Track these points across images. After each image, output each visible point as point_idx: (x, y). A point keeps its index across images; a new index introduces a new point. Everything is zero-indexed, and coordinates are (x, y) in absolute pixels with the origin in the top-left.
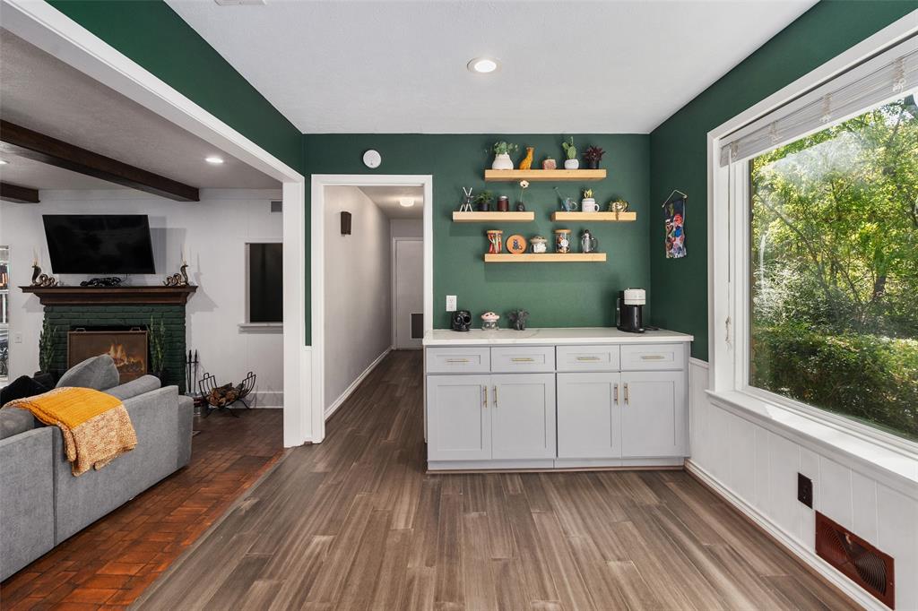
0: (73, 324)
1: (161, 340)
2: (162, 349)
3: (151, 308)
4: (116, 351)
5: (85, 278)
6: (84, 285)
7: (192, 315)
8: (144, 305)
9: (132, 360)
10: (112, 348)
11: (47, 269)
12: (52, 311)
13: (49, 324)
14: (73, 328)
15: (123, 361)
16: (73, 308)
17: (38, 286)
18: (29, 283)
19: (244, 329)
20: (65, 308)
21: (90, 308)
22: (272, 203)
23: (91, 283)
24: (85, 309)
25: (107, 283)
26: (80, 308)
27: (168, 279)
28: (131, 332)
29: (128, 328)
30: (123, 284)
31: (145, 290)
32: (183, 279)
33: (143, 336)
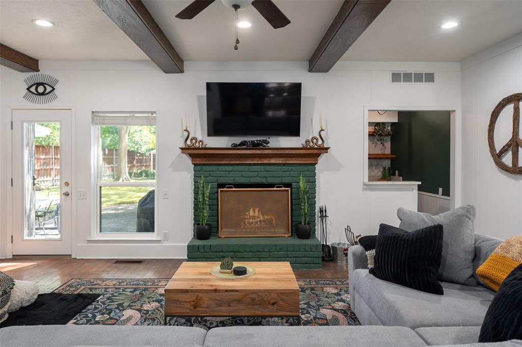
0: (221, 182)
3: (290, 168)
4: (254, 211)
5: (238, 140)
6: (235, 147)
7: (321, 175)
9: (266, 217)
10: (251, 209)
12: (200, 170)
15: (259, 217)
16: (221, 168)
17: (188, 148)
18: (182, 145)
19: (367, 187)
20: (214, 168)
21: (235, 168)
22: (393, 74)
24: (230, 168)
25: (255, 145)
26: (226, 168)
27: (307, 141)
28: (275, 189)
29: (272, 186)
30: (271, 145)
31: (287, 152)
32: (320, 142)
33: (286, 192)
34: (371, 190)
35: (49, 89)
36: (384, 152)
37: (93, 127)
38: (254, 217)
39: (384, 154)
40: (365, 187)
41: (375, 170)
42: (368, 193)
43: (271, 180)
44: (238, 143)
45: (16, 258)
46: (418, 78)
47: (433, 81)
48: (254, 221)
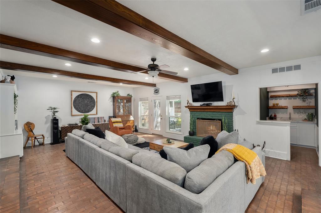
0: (198, 117)
1: (226, 125)
2: (227, 128)
3: (222, 113)
4: (213, 127)
5: (202, 103)
6: (201, 106)
7: (236, 116)
8: (219, 112)
10: (211, 126)
11: (191, 101)
12: (192, 113)
13: (192, 117)
14: (198, 119)
15: (215, 131)
16: (198, 113)
17: (188, 106)
18: (187, 105)
20: (196, 113)
21: (202, 113)
22: (272, 69)
23: (203, 105)
25: (207, 105)
27: (228, 103)
28: (215, 121)
29: (214, 120)
30: (212, 105)
31: (220, 107)
32: (233, 103)
33: (219, 123)
34: (261, 124)
35: (158, 91)
36: (310, 104)
37: (167, 101)
38: (212, 130)
39: (309, 106)
40: (258, 123)
41: (302, 115)
42: (259, 125)
43: (214, 118)
44: (202, 104)
45: (153, 134)
46: (289, 69)
47: (300, 69)
48: (213, 132)
